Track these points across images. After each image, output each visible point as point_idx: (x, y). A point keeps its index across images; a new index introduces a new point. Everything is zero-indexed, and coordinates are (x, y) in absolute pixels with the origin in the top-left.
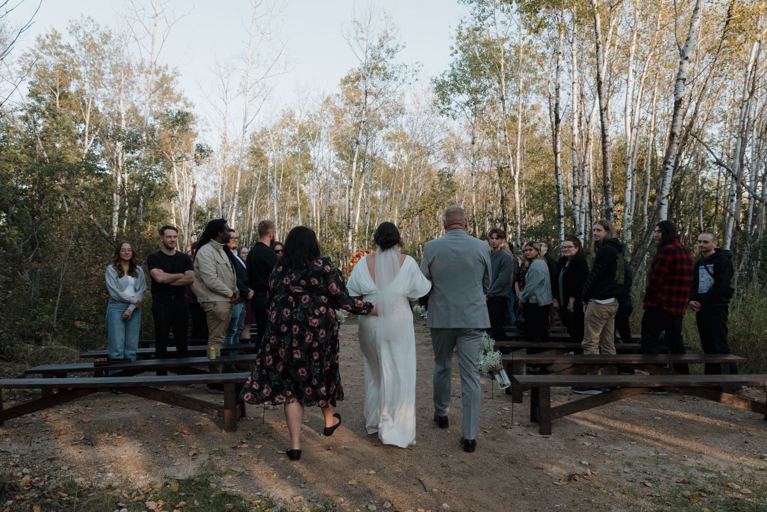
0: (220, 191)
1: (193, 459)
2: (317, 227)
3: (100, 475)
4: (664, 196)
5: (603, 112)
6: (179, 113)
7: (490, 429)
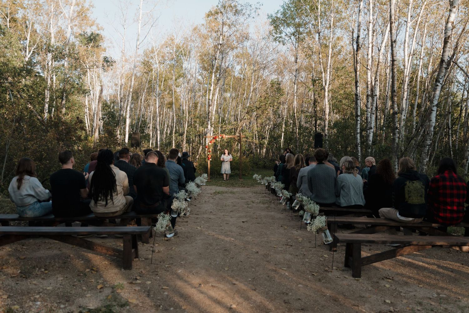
0: (119, 90)
1: (100, 292)
2: (186, 117)
3: (31, 304)
4: (434, 105)
5: (393, 44)
6: (92, 34)
7: (317, 272)
